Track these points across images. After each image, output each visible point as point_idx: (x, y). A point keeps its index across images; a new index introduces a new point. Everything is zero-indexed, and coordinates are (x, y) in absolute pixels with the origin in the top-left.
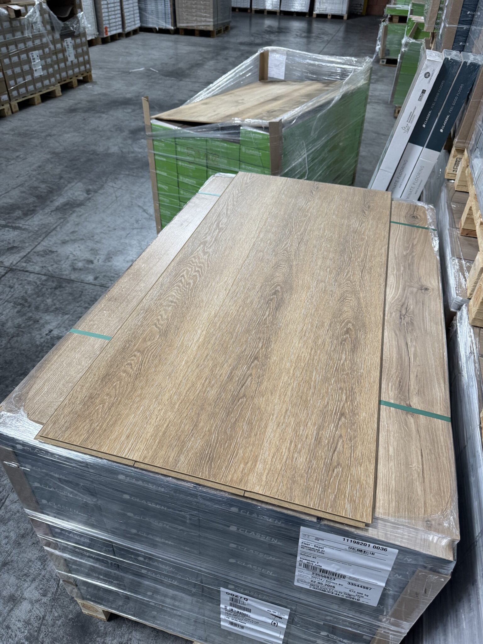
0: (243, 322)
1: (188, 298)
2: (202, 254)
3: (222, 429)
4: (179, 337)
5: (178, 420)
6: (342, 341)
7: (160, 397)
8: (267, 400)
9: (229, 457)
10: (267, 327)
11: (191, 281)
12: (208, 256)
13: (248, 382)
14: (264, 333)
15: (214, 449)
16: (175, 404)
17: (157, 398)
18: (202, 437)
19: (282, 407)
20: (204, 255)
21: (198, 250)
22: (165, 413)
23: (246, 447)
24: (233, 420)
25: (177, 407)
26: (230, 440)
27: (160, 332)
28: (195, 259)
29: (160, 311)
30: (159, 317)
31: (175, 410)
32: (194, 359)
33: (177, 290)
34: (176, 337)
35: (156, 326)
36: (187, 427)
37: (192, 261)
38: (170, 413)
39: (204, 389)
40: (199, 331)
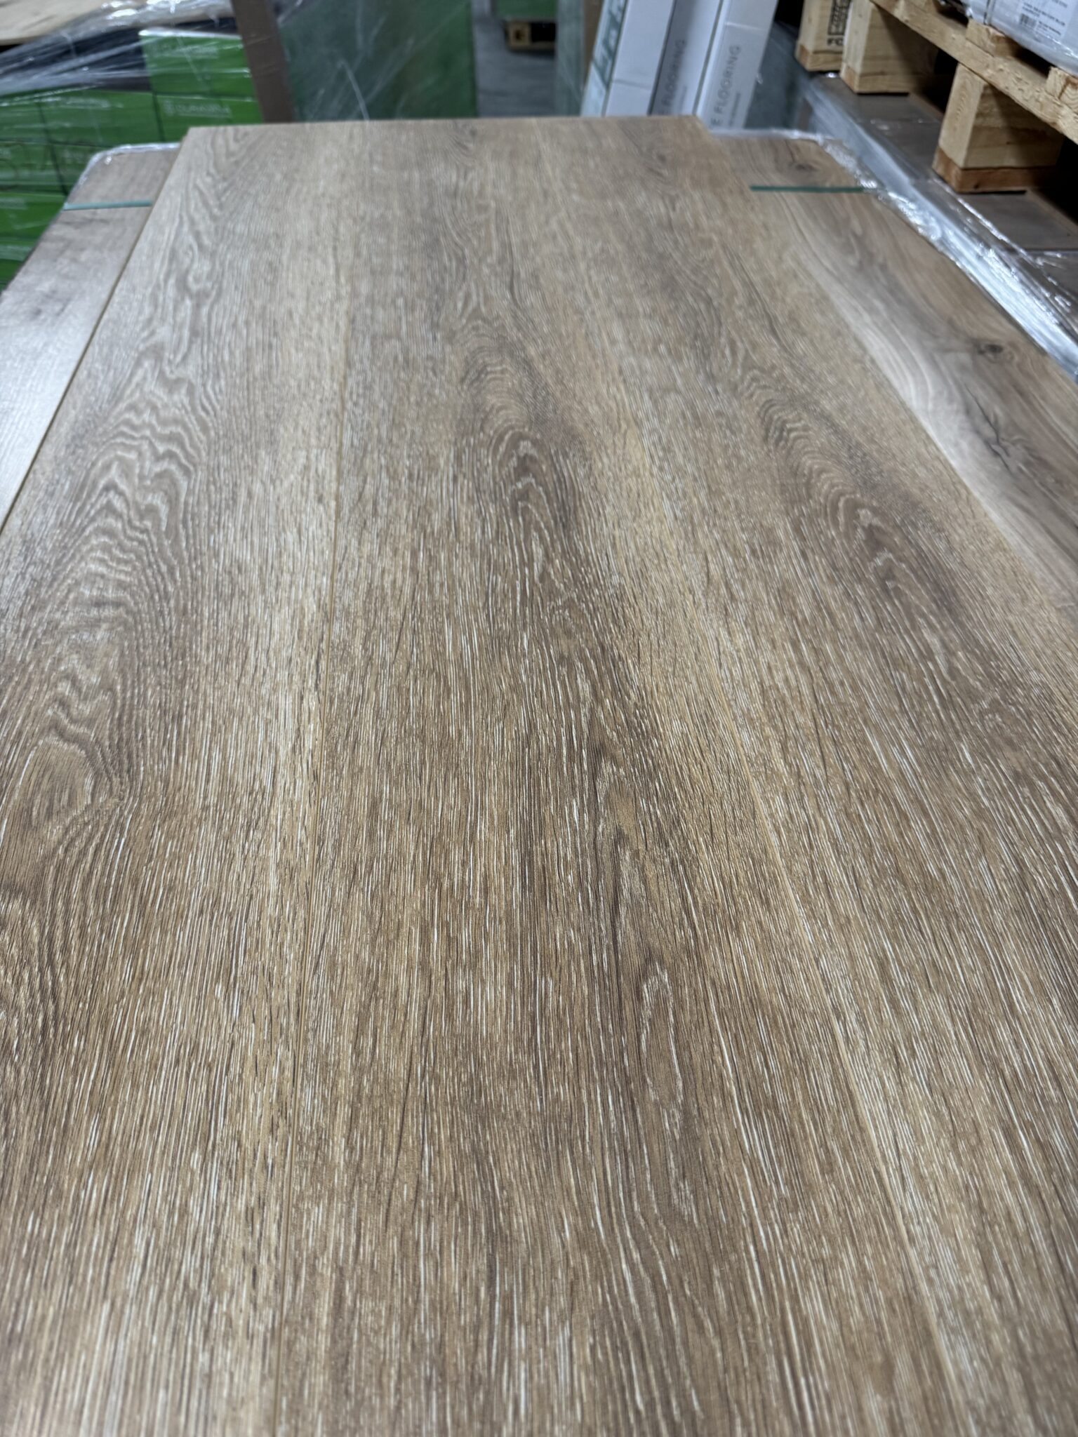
0: (458, 611)
1: (171, 571)
2: (161, 392)
3: (644, 1199)
4: (194, 756)
5: (381, 1242)
6: (882, 582)
7: (222, 1129)
8: (766, 944)
9: (773, 1377)
10: (569, 604)
11: (157, 500)
12: (191, 392)
13: (630, 883)
14: (568, 633)
15: (672, 1356)
16: (322, 1140)
17: (203, 1137)
18: (562, 1301)
19: (851, 957)
20: (171, 392)
21: (136, 379)
22: (290, 1223)
23: (827, 1266)
24: (671, 1123)
25: (338, 1152)
26: (722, 1257)
27: (91, 757)
28: (139, 413)
29: (59, 660)
30: (64, 688)
31: (340, 1179)
32: (320, 841)
33: (106, 548)
34: (184, 760)
35: (62, 734)
36: (453, 1268)
37: (128, 423)
38: (318, 1213)
39: (439, 995)
40: (286, 703)
